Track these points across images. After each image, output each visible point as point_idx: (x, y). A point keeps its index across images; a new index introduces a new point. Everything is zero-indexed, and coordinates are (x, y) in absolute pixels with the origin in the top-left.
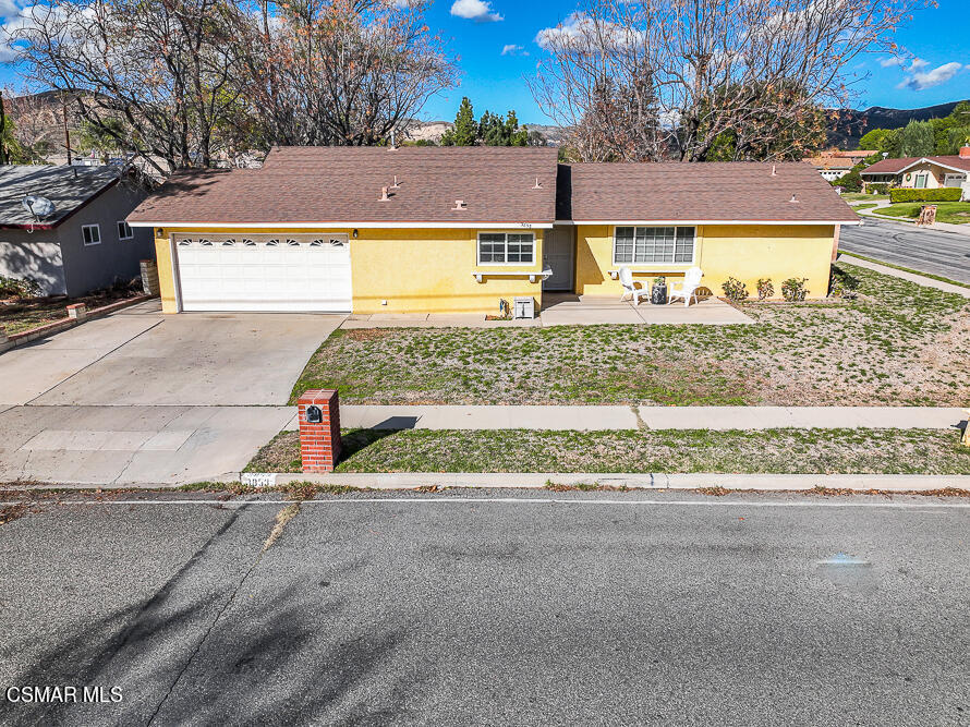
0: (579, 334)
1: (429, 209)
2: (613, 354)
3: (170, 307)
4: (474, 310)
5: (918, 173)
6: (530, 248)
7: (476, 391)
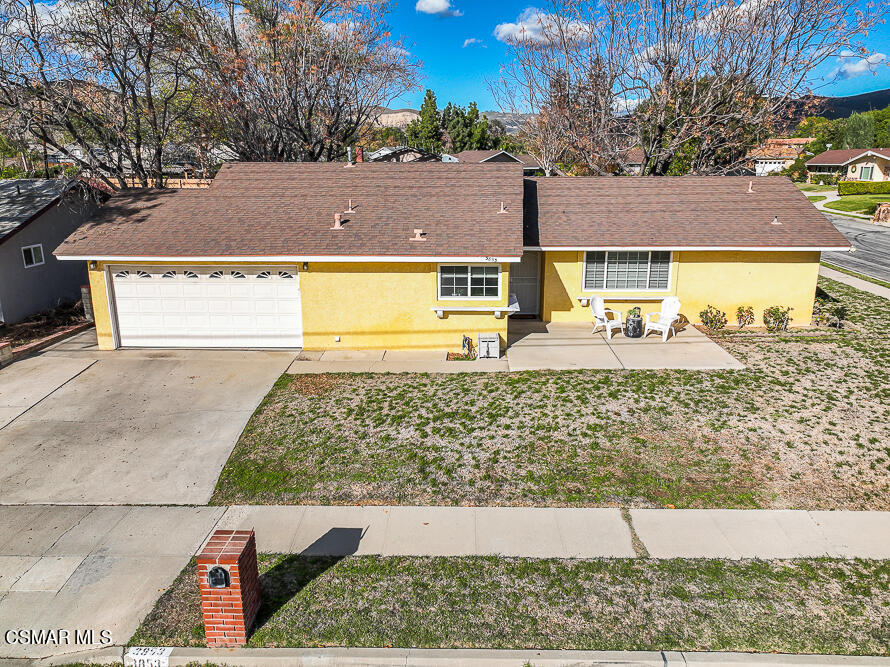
0: (551, 387)
1: (386, 239)
2: (593, 420)
3: (106, 343)
4: (434, 346)
5: (863, 165)
6: (495, 282)
7: (434, 483)
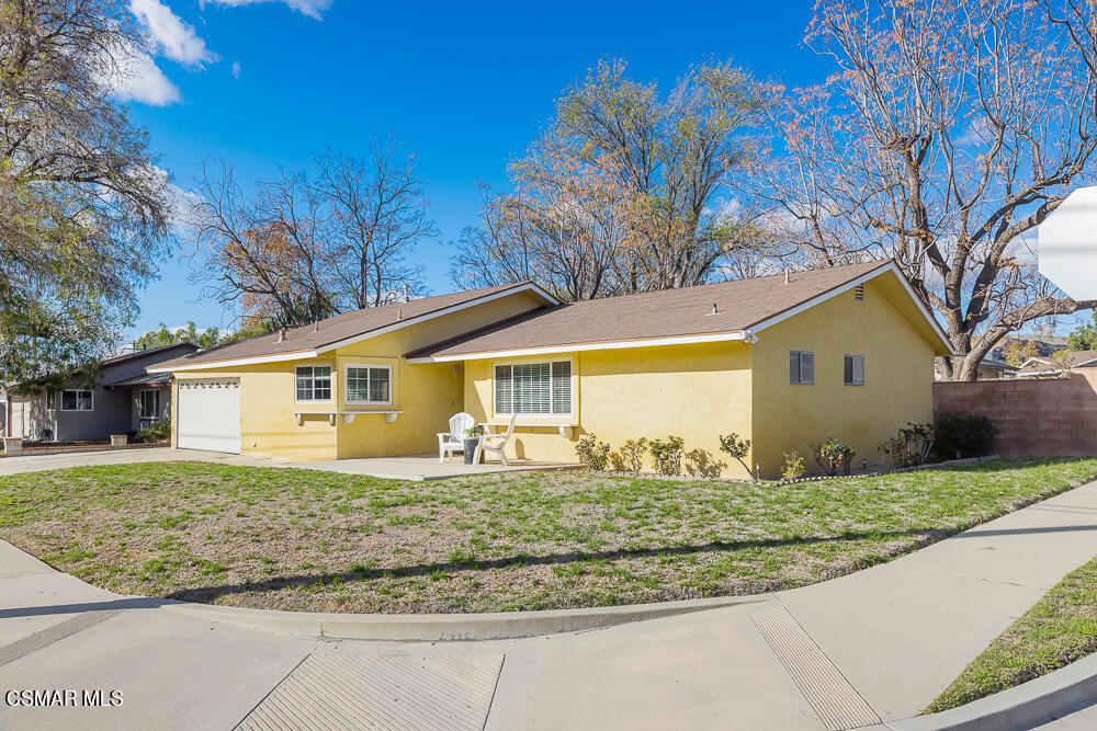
6: (327, 383)
